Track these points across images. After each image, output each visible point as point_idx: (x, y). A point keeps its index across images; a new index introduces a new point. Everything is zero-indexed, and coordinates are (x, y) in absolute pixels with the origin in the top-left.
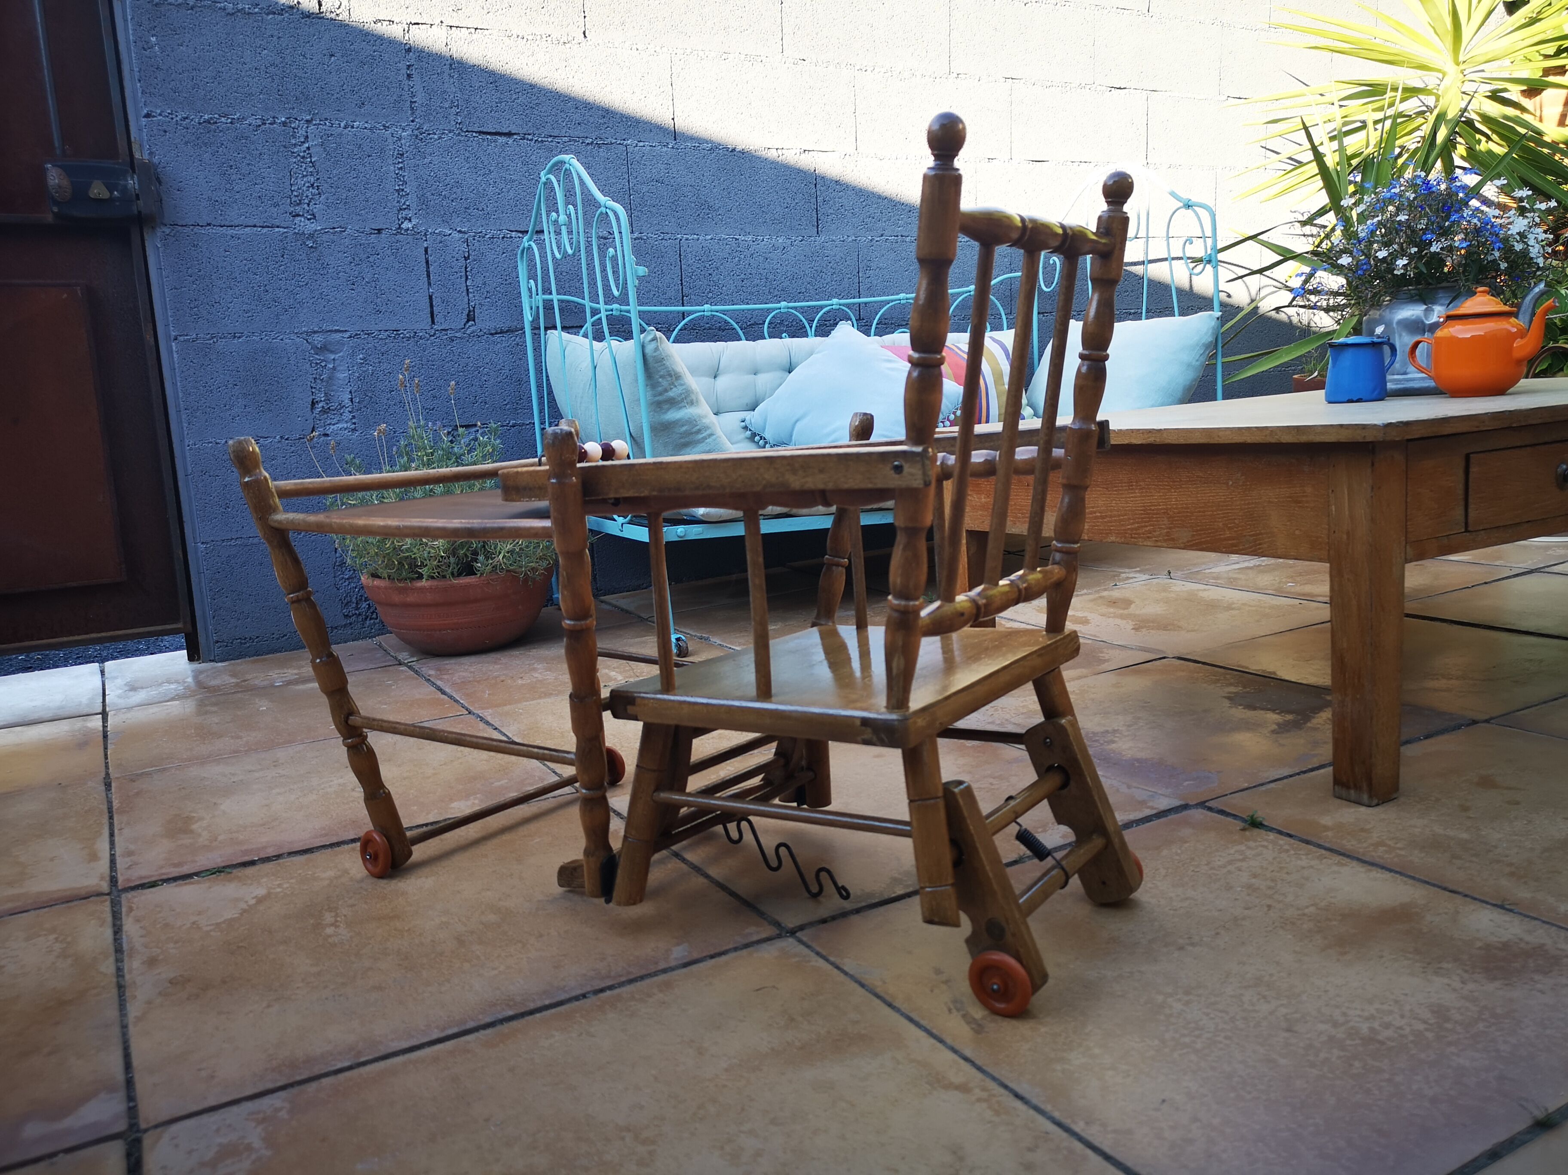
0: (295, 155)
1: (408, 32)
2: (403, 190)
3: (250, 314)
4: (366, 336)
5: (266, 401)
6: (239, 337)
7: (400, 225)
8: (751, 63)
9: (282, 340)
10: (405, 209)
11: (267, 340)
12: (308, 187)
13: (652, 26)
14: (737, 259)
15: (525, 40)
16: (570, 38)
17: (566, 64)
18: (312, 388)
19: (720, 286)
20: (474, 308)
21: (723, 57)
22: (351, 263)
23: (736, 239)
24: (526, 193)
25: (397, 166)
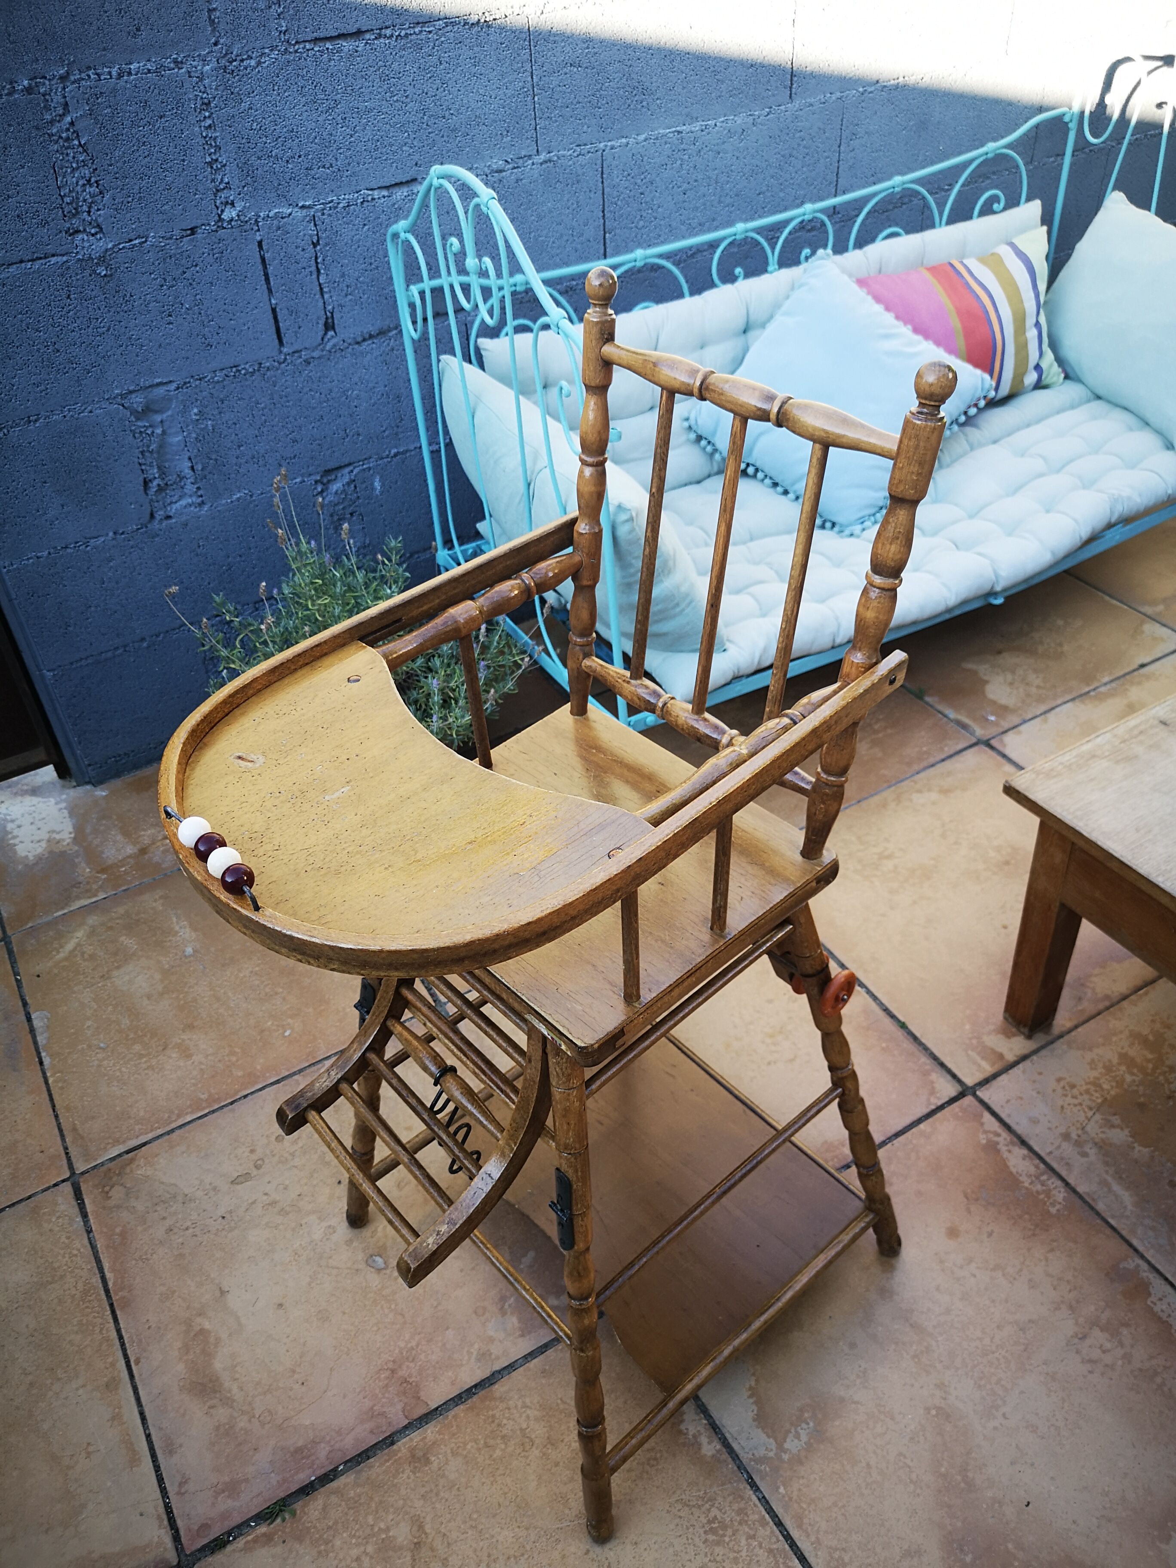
0: (55, 138)
2: (217, 160)
3: (43, 387)
4: (198, 382)
5: (87, 493)
6: (36, 421)
7: (219, 216)
9: (91, 412)
10: (224, 189)
11: (72, 416)
12: (84, 185)
14: (679, 162)
18: (140, 464)
19: (655, 208)
20: (332, 313)
22: (162, 286)
23: (679, 132)
24: (388, 126)
25: (203, 124)
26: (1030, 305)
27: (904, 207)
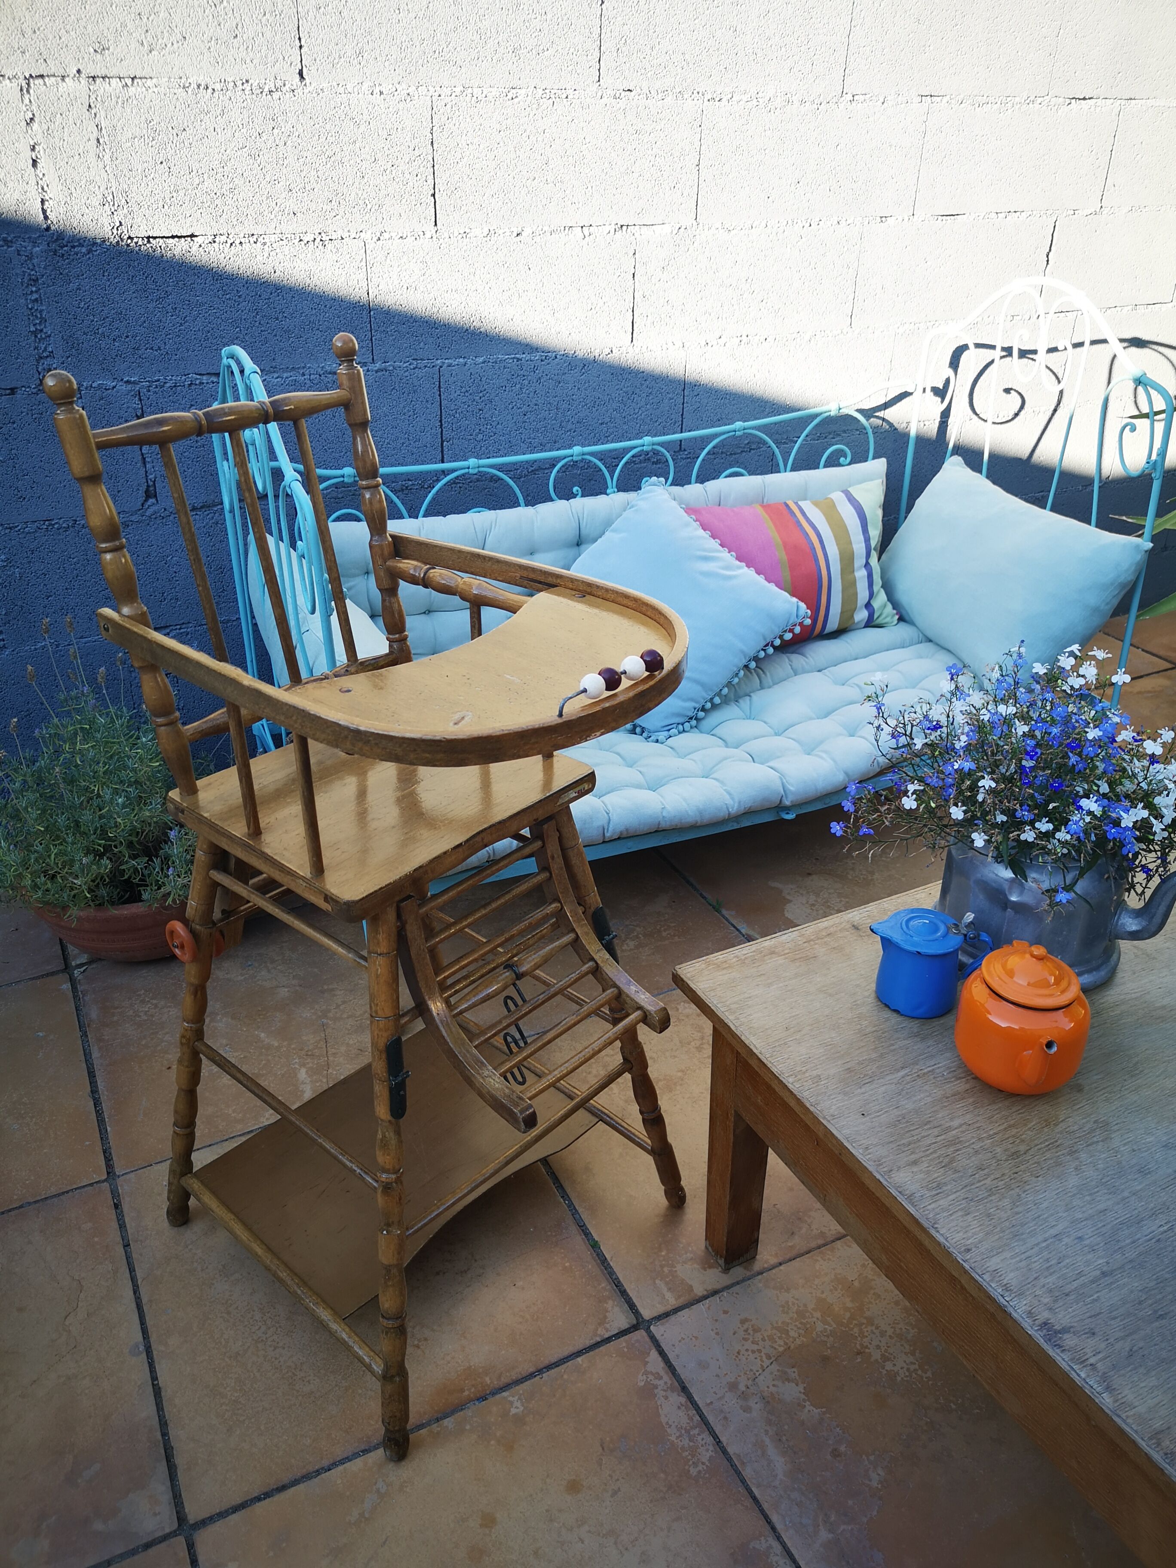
1: (28, 92)
2: (41, 331)
7: (41, 381)
8: (551, 101)
10: (47, 357)
13: (403, 55)
14: (518, 386)
15: (210, 91)
16: (279, 83)
17: (273, 124)
19: (494, 424)
20: (154, 482)
21: (510, 96)
23: (518, 360)
24: (219, 321)
25: (29, 297)
26: (859, 547)
27: (752, 452)
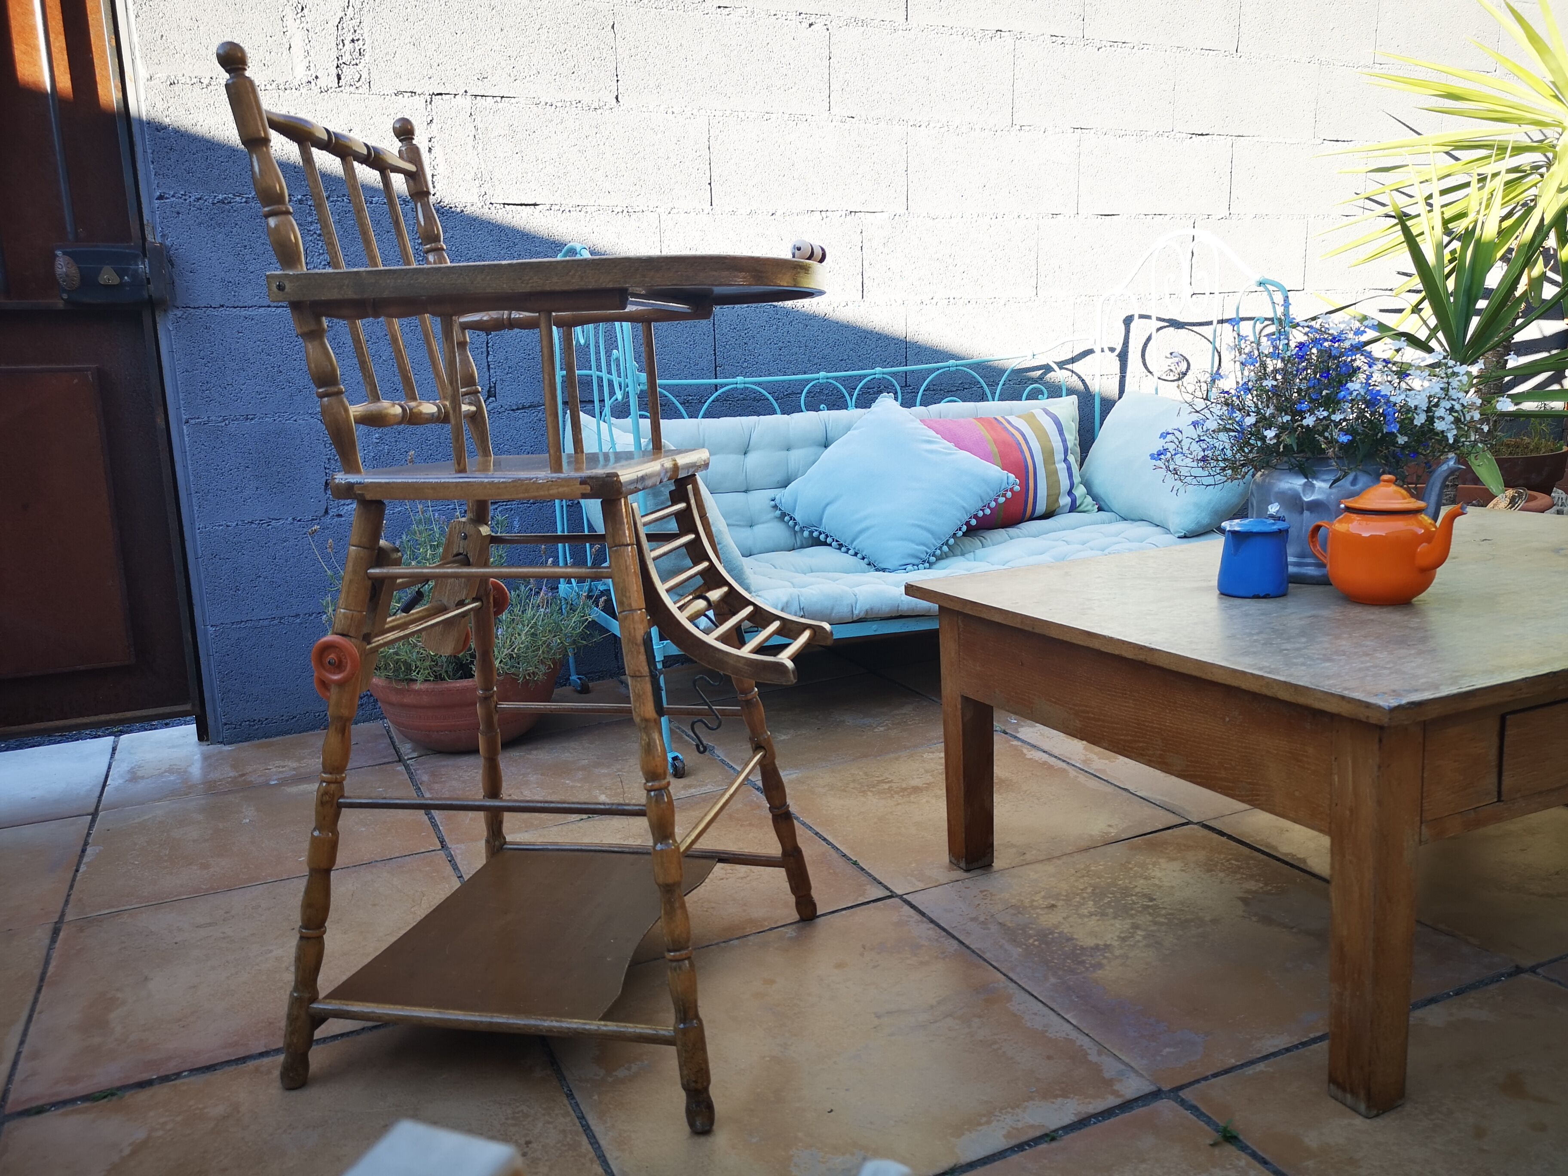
0: (312, 233)
1: (430, 103)
3: (263, 396)
5: (279, 483)
6: (252, 419)
8: (795, 122)
9: (295, 421)
11: (280, 421)
12: (325, 265)
13: (689, 88)
14: (775, 327)
15: (554, 107)
16: (601, 104)
17: (596, 130)
18: (325, 468)
19: (756, 355)
20: (495, 384)
21: (765, 118)
22: (368, 341)
25: (417, 241)
